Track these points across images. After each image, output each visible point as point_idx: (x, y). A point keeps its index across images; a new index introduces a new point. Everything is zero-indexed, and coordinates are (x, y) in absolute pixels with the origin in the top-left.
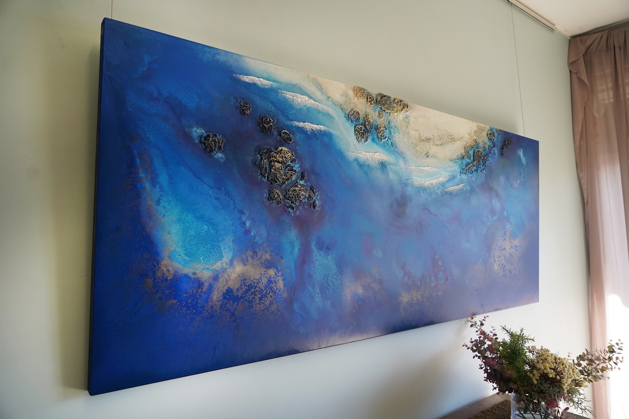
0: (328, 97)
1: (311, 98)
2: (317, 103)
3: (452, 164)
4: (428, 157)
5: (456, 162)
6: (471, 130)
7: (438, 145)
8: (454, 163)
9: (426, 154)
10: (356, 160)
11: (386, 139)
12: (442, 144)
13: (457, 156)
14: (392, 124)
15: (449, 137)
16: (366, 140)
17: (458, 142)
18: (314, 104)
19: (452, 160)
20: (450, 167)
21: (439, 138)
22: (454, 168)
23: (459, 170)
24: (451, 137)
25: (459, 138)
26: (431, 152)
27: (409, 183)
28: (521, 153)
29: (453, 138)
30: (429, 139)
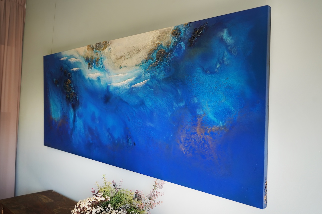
0: (80, 55)
1: (75, 58)
2: (77, 59)
3: (138, 68)
4: (121, 68)
5: (141, 66)
6: (154, 38)
7: (127, 59)
8: (139, 67)
9: (120, 66)
10: (89, 79)
11: (100, 65)
12: (130, 57)
13: (142, 61)
14: (102, 56)
15: (136, 50)
16: (92, 69)
17: (143, 51)
18: (76, 60)
19: (137, 65)
20: (137, 70)
21: (128, 53)
22: (139, 70)
23: (143, 71)
24: (137, 50)
25: (143, 48)
26: (123, 65)
27: (111, 85)
28: (225, 34)
29: (138, 50)
30: (122, 57)
